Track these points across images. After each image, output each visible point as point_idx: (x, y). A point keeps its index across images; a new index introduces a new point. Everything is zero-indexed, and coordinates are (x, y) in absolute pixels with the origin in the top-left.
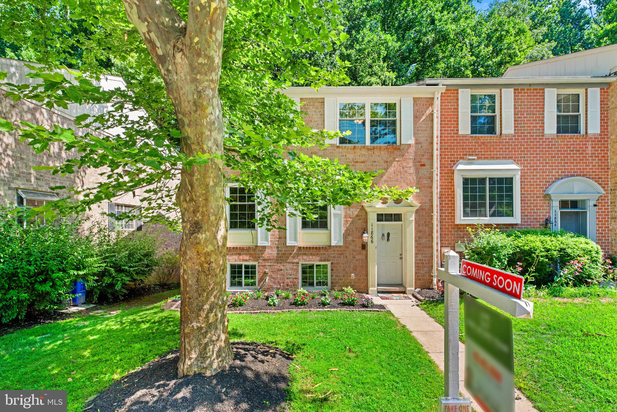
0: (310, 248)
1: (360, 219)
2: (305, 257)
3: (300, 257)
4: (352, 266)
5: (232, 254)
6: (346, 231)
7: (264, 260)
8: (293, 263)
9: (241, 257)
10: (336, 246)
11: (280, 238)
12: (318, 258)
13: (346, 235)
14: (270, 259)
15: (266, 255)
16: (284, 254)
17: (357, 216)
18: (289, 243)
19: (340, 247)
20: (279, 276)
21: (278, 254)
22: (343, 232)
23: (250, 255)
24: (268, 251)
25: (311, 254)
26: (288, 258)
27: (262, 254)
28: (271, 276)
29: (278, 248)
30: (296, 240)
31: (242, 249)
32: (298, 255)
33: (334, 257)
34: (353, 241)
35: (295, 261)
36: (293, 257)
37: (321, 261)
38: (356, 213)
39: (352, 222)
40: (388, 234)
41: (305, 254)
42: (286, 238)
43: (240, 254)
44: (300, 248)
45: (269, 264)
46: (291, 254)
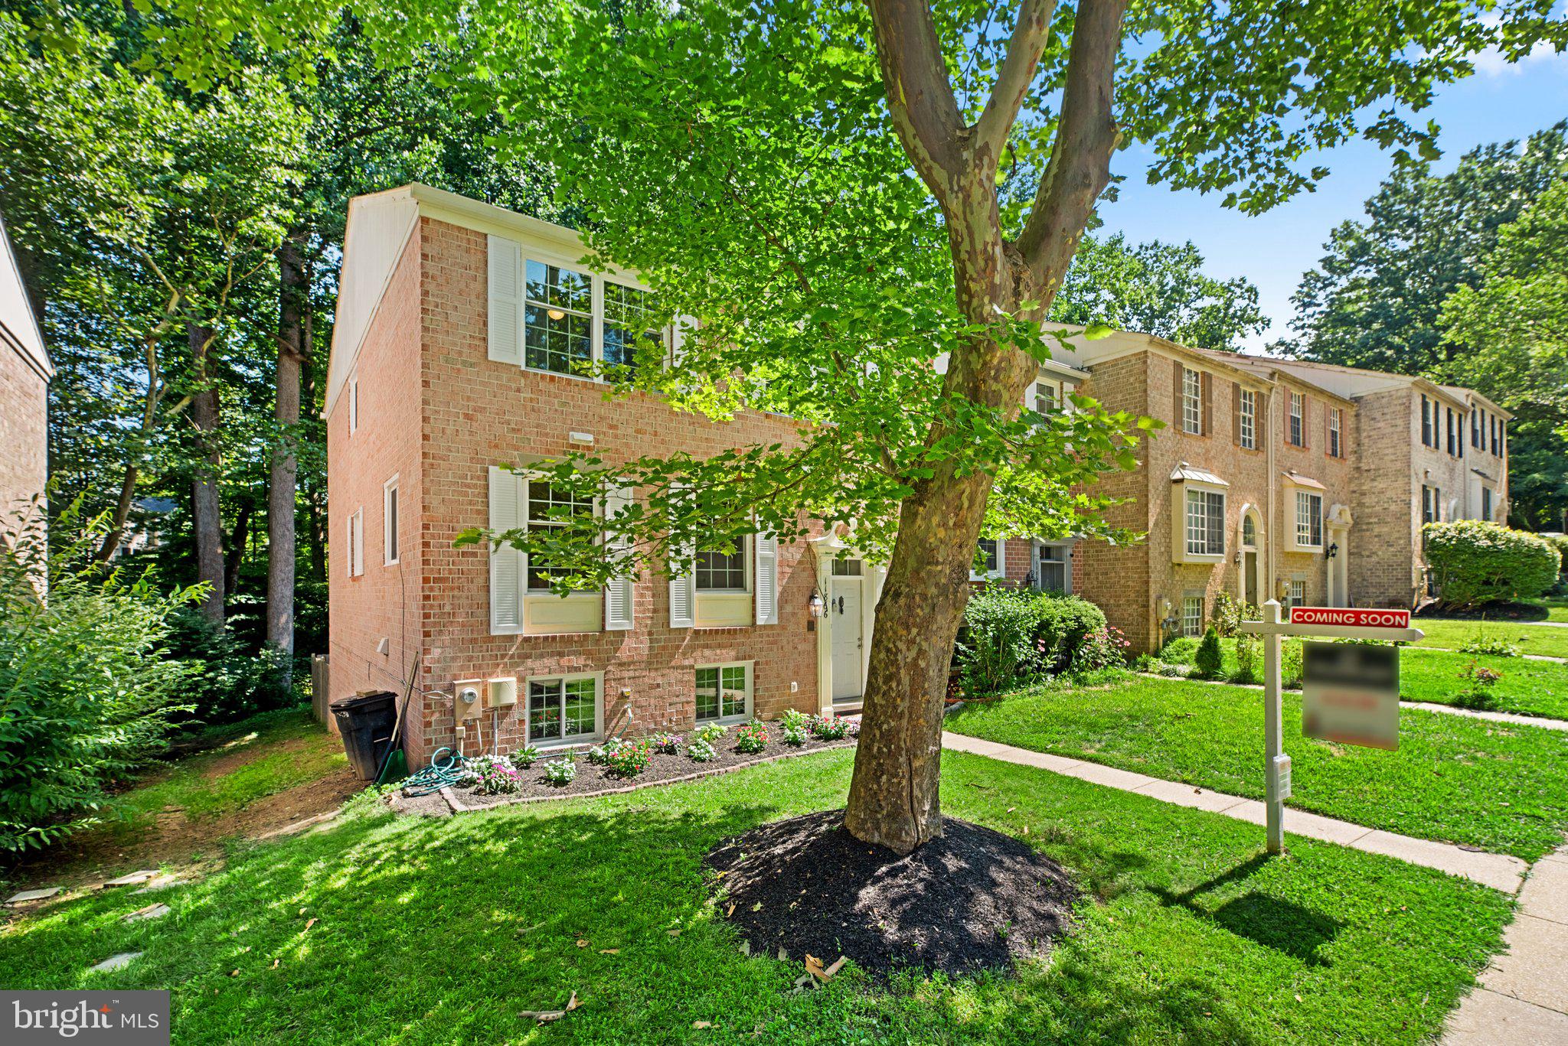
0: (717, 631)
1: (804, 570)
2: (707, 652)
3: (698, 653)
4: (791, 666)
5: (542, 656)
6: (782, 594)
7: (621, 664)
8: (683, 668)
9: (565, 661)
10: (764, 626)
11: (655, 611)
12: (733, 653)
13: (783, 601)
14: (633, 663)
15: (623, 654)
16: (664, 648)
17: (800, 562)
18: (676, 622)
19: (772, 627)
20: (652, 701)
21: (651, 648)
22: (777, 595)
23: (588, 654)
24: (628, 642)
25: (720, 646)
26: (672, 656)
27: (616, 650)
28: (636, 705)
29: (650, 634)
30: (689, 615)
31: (567, 640)
32: (692, 648)
33: (761, 650)
34: (794, 614)
35: (686, 663)
36: (684, 654)
37: (737, 659)
38: (798, 556)
39: (792, 577)
40: (841, 600)
41: (707, 646)
42: (668, 610)
43: (561, 654)
44: (697, 632)
45: (631, 674)
46: (678, 647)
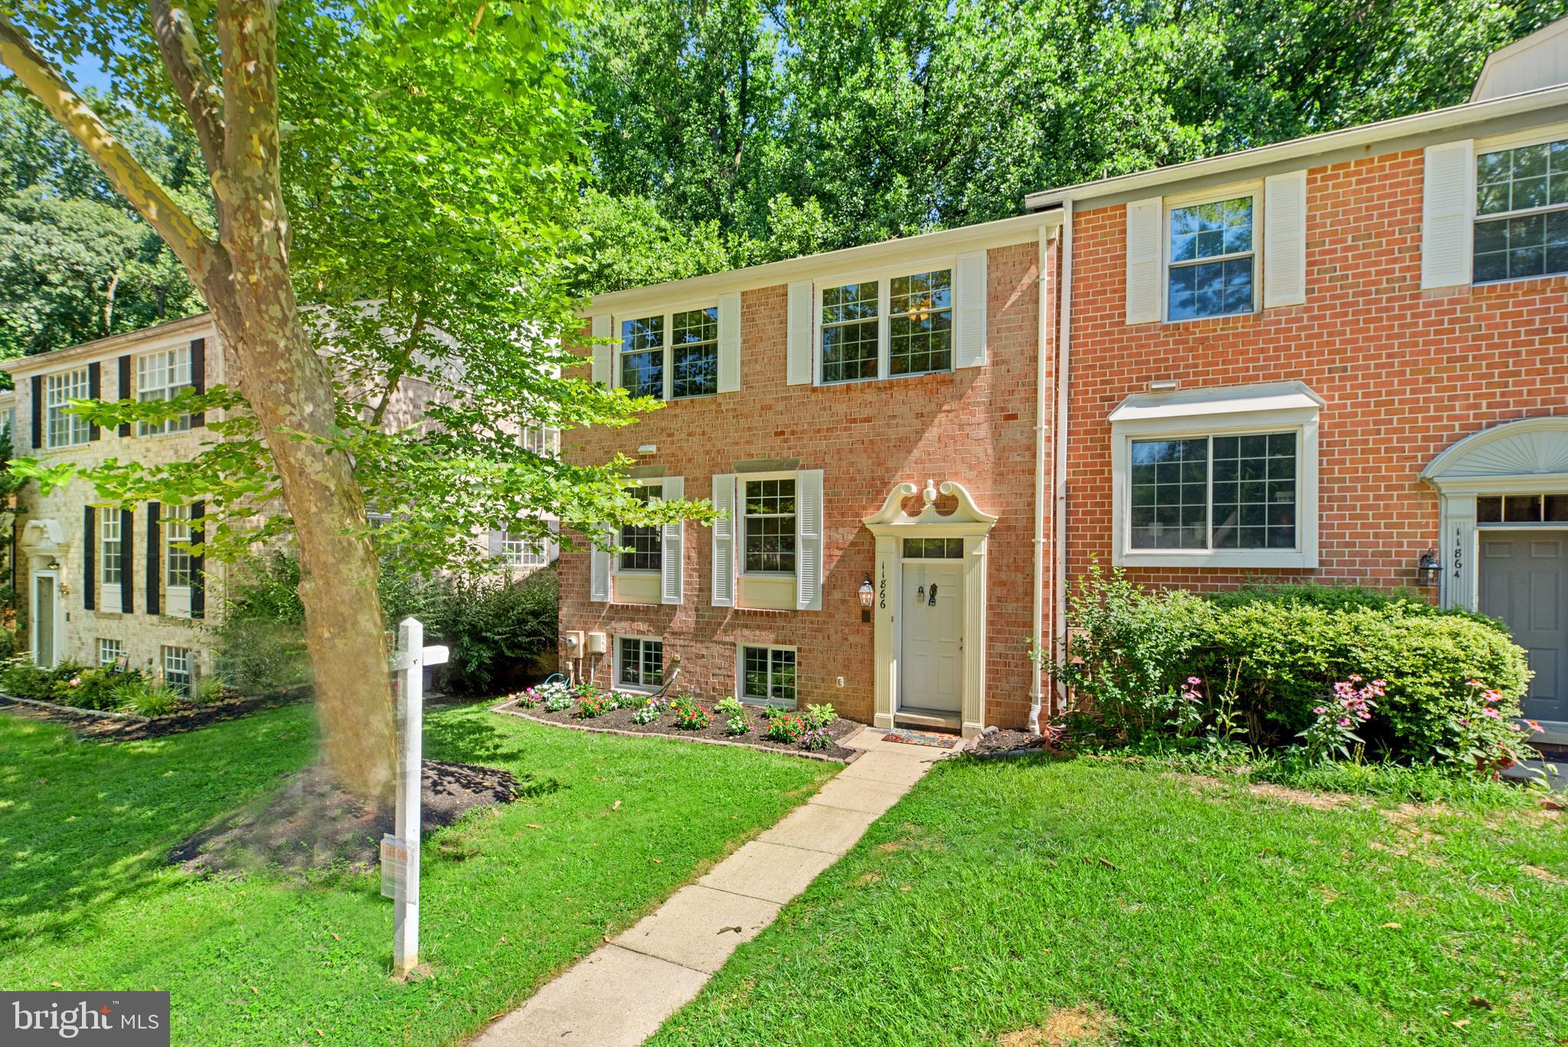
0: (755, 613)
1: (858, 552)
2: (746, 632)
3: (738, 632)
4: (840, 657)
5: (621, 620)
6: (829, 578)
7: (674, 633)
8: (725, 643)
9: (635, 625)
10: (807, 613)
11: (700, 590)
12: (772, 636)
13: (828, 588)
14: (682, 633)
15: (676, 625)
16: (708, 623)
17: (853, 544)
18: (717, 600)
19: (816, 613)
20: (698, 669)
21: (697, 622)
22: (822, 581)
23: (650, 621)
24: (680, 616)
25: (758, 627)
26: (715, 632)
27: (670, 621)
28: (684, 668)
29: (697, 610)
30: (729, 595)
31: (636, 609)
32: (732, 627)
33: (803, 636)
34: (844, 601)
35: (727, 639)
36: (725, 631)
37: (777, 642)
38: (851, 538)
39: (843, 559)
40: (934, 588)
41: (746, 626)
42: (710, 590)
43: (633, 620)
44: (736, 612)
45: (682, 642)
46: (720, 624)
